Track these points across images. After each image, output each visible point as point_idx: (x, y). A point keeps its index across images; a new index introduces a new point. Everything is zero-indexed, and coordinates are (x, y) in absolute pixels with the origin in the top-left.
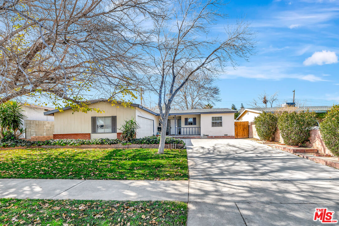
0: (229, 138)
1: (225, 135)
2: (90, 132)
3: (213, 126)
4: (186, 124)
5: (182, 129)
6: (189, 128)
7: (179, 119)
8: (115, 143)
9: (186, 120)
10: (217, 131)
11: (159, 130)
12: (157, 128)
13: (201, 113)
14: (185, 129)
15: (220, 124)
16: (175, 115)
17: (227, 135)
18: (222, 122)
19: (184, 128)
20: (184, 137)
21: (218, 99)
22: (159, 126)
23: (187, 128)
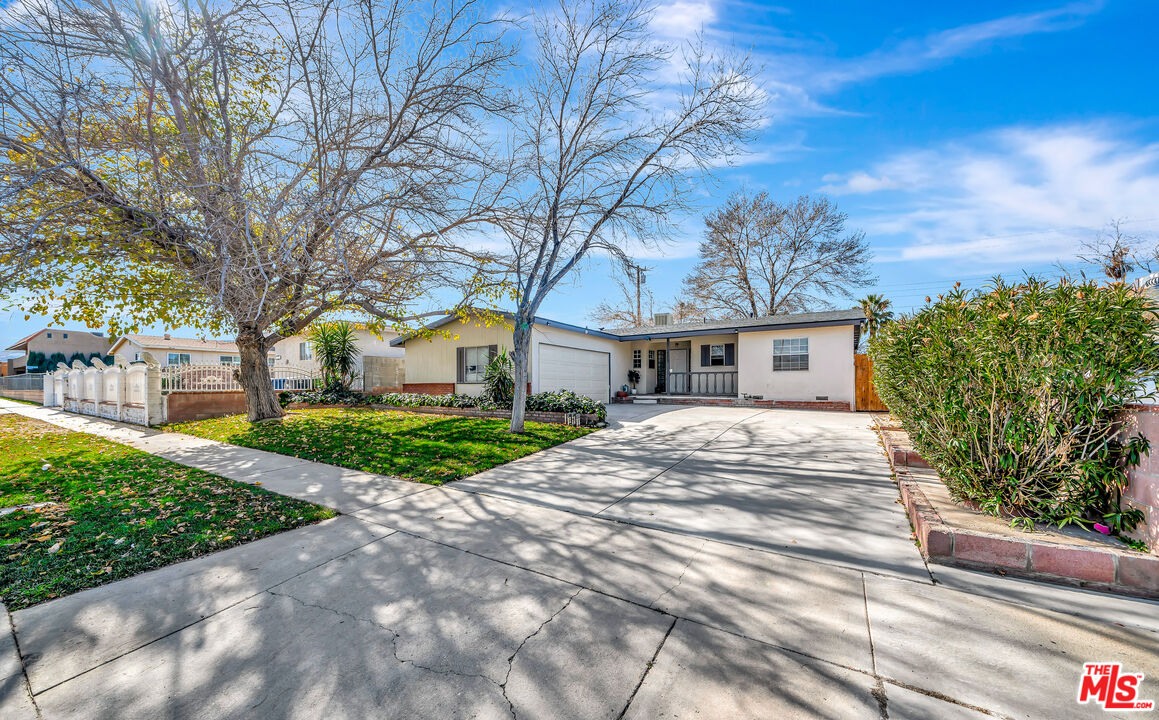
0: (831, 410)
1: (818, 398)
2: (455, 381)
3: (777, 368)
4: (704, 363)
5: (695, 378)
6: (715, 373)
7: (687, 347)
8: (471, 406)
9: (705, 349)
10: (790, 383)
11: (631, 380)
12: (627, 373)
13: (737, 329)
14: (703, 377)
15: (801, 363)
16: (668, 339)
17: (826, 398)
18: (807, 356)
19: (699, 374)
20: (685, 400)
21: (867, 278)
22: (633, 369)
23: (707, 373)
